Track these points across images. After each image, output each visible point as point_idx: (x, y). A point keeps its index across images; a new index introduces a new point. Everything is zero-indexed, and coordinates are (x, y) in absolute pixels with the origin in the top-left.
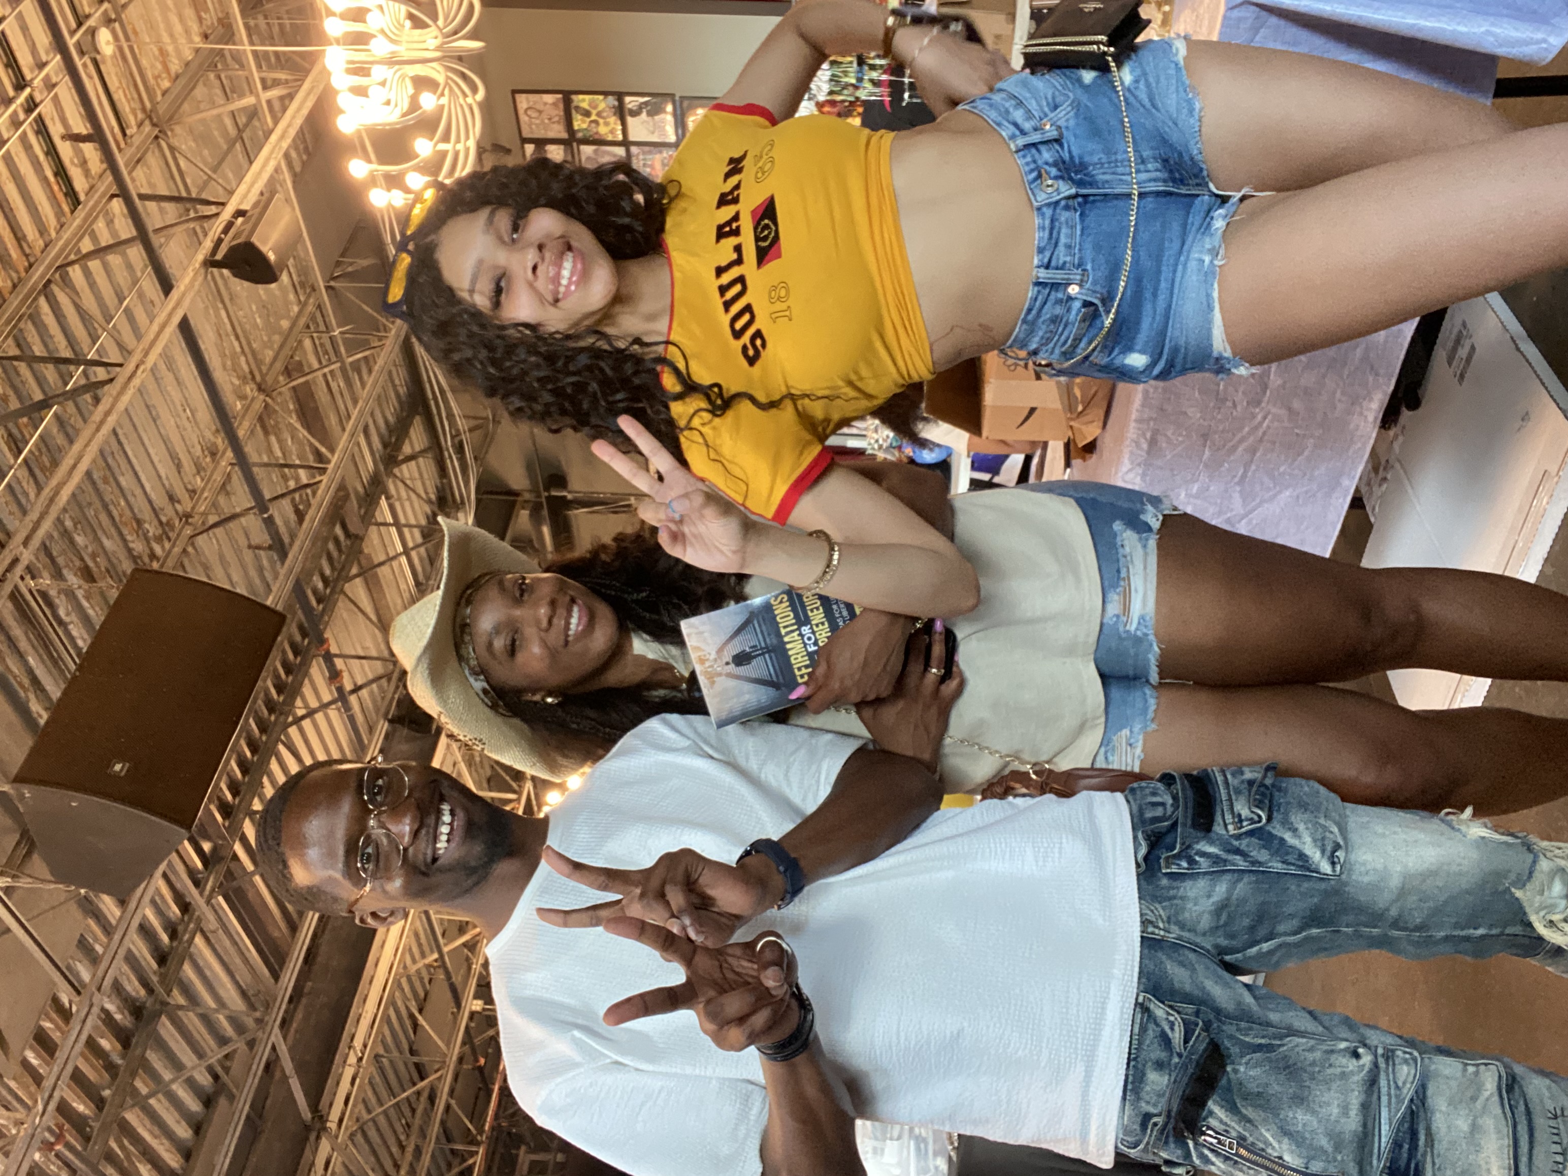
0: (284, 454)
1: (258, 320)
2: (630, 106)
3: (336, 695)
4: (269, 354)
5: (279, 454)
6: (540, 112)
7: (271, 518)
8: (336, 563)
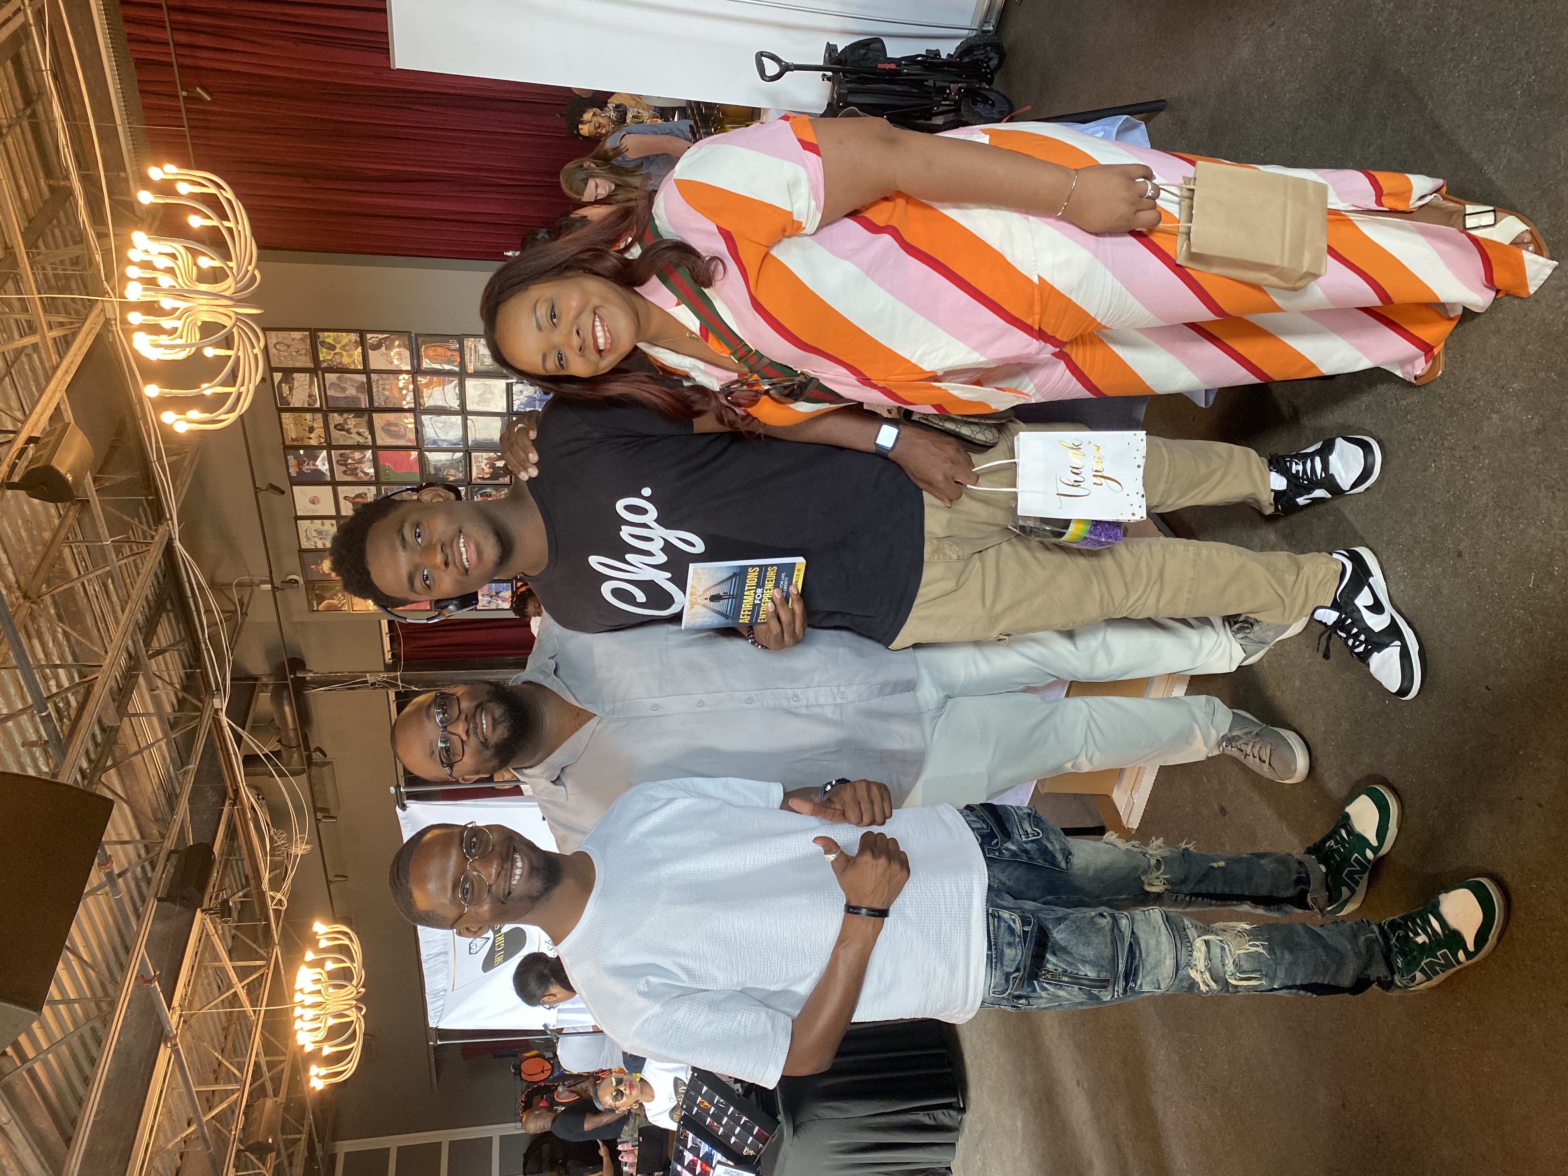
0: (46, 656)
1: (24, 534)
2: (370, 341)
3: (104, 879)
4: (34, 562)
5: (41, 655)
6: (289, 346)
7: (49, 715)
8: (93, 756)
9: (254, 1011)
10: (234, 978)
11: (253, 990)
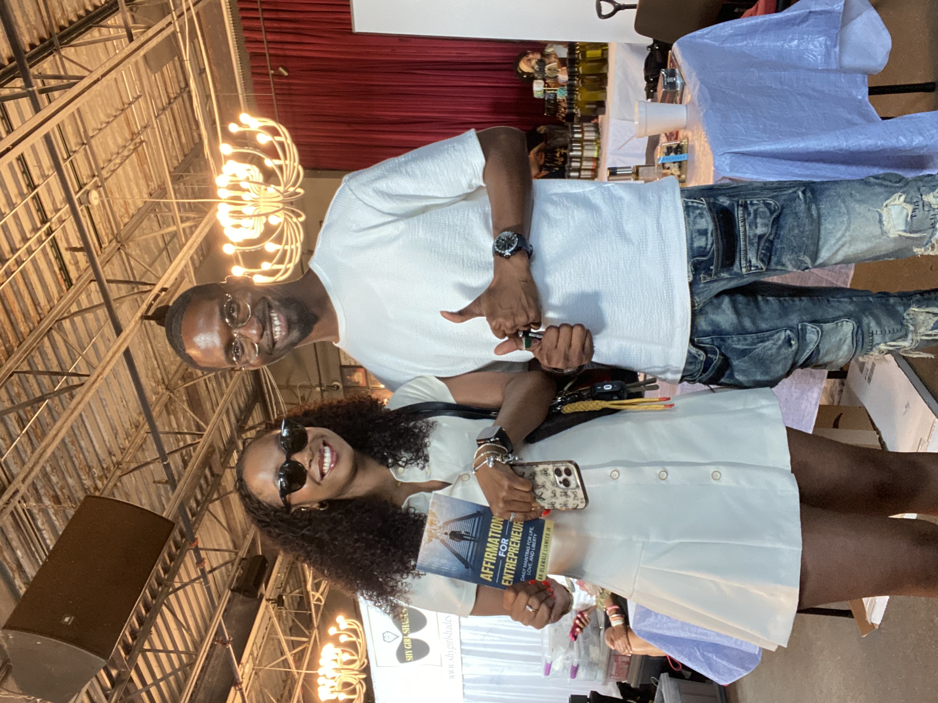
0: (178, 426)
3: (200, 574)
4: (174, 368)
5: (175, 425)
7: (168, 464)
8: (205, 492)
9: (298, 673)
10: (286, 649)
11: (299, 658)
